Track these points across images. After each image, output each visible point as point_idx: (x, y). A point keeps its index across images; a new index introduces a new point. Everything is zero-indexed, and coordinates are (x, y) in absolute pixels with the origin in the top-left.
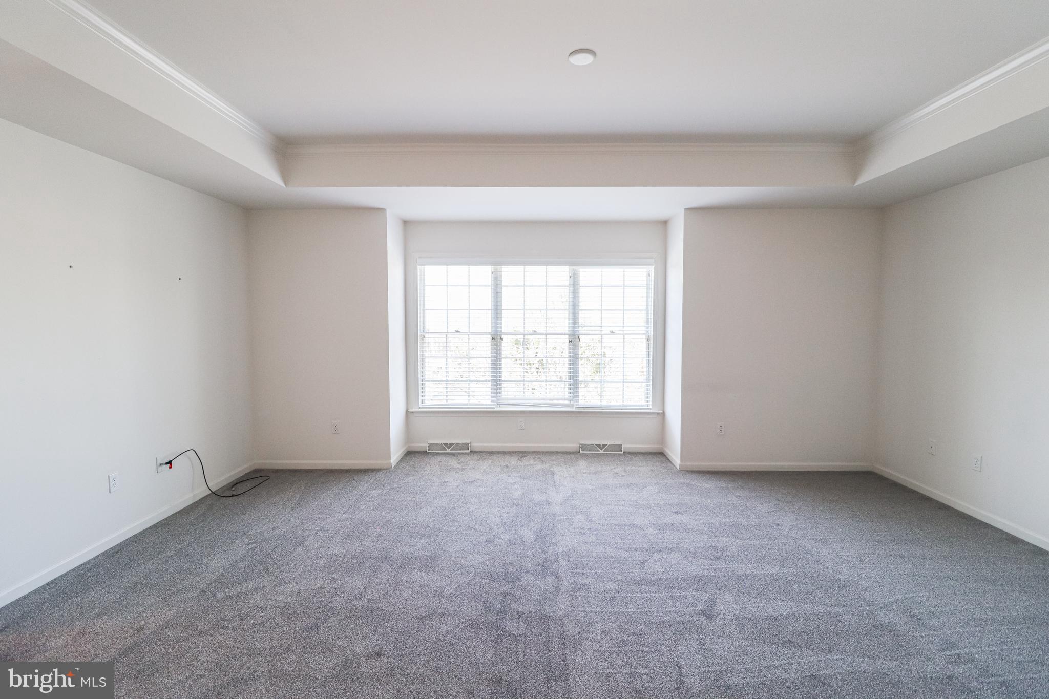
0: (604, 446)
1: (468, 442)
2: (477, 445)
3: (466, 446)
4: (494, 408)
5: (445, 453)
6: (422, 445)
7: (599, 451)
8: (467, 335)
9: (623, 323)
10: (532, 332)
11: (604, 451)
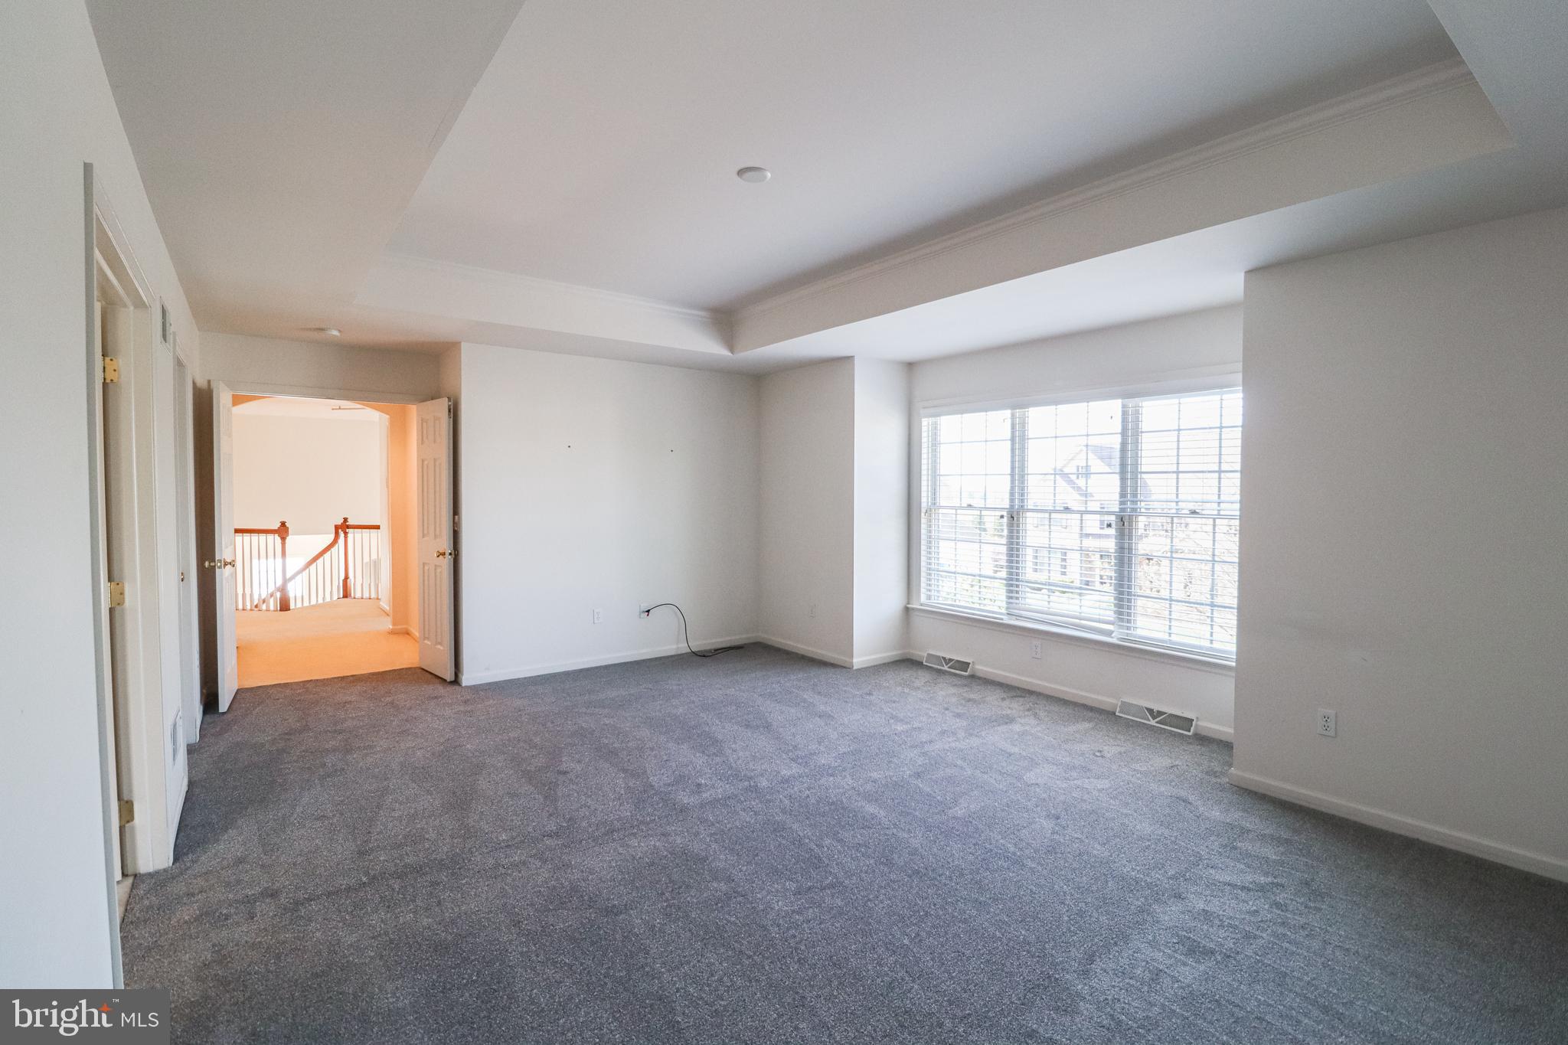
0: (1160, 713)
1: (968, 661)
2: (981, 668)
3: (964, 666)
4: (1002, 619)
5: (940, 670)
6: (922, 654)
7: (1149, 720)
8: (979, 512)
9: (1219, 495)
10: (1062, 509)
11: (1157, 722)
